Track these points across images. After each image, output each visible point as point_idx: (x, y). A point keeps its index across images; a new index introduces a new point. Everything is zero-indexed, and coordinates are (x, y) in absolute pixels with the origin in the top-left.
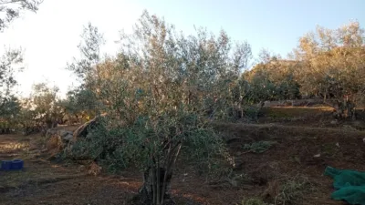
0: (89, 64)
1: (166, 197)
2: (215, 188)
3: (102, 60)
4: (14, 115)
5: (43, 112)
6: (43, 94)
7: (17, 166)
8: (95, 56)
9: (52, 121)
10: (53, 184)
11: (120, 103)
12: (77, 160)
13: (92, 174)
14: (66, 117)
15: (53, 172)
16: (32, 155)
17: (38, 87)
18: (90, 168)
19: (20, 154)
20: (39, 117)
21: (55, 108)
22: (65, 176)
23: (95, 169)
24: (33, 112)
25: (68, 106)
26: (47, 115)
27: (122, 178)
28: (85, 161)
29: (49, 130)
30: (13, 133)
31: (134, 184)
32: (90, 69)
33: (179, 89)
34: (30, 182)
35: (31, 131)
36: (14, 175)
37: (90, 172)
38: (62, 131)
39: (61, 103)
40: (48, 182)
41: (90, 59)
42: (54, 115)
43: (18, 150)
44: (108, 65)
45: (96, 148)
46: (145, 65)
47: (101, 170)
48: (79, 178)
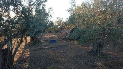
0: (73, 8)
1: (102, 52)
3: (77, 6)
4: (52, 27)
5: (59, 26)
6: (59, 20)
7: (54, 41)
8: (75, 5)
9: (62, 28)
10: (64, 47)
11: (84, 20)
13: (75, 44)
14: (66, 27)
15: (64, 43)
16: (58, 38)
17: (57, 18)
18: (74, 42)
19: (54, 38)
20: (58, 27)
21: (63, 24)
22: (67, 44)
23: (76, 42)
24: (57, 26)
25: (66, 23)
26: (60, 27)
27: (85, 46)
28: (73, 40)
29: (61, 31)
30: (52, 32)
31: (89, 48)
32: (73, 10)
34: (58, 46)
35: (57, 31)
36: (54, 44)
37: (74, 43)
38: (65, 31)
39: (64, 23)
40: (63, 46)
41: (73, 6)
42: (63, 26)
43: (54, 37)
44: (79, 8)
45: (77, 35)
46: (91, 6)
47: (78, 43)
48: (71, 45)
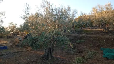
0: (26, 16)
1: (52, 57)
2: (67, 54)
3: (31, 15)
4: (3, 32)
5: (12, 31)
6: (12, 26)
7: (5, 48)
8: (28, 14)
9: (15, 34)
10: (17, 54)
11: (36, 28)
12: (24, 46)
13: (29, 50)
14: (19, 33)
15: (17, 50)
16: (10, 45)
17: (10, 24)
18: (28, 49)
19: (6, 44)
20: (11, 33)
21: (16, 30)
22: (20, 51)
23: (29, 49)
24: (9, 31)
25: (20, 29)
26: (14, 32)
27: (38, 51)
28: (26, 46)
29: (14, 37)
30: (3, 38)
31: (42, 53)
32: (26, 18)
33: (55, 24)
34: (10, 53)
35: (9, 37)
36: (4, 51)
37: (28, 50)
38: (18, 37)
39: (18, 29)
40: (15, 53)
41: (27, 14)
42: (16, 32)
43: (5, 43)
44: (32, 16)
45: (30, 42)
46: (44, 16)
47: (32, 49)
48: (25, 51)
